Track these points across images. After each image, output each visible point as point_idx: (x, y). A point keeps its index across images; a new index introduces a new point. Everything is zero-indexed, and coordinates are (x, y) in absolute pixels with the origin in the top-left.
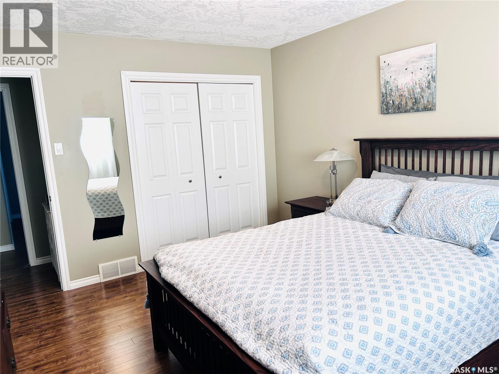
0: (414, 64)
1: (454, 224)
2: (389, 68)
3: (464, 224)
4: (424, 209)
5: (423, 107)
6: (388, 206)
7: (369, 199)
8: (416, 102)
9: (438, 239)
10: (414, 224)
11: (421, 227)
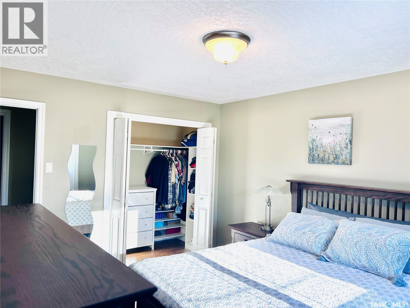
0: (336, 130)
1: (376, 258)
2: (316, 130)
3: (384, 259)
4: (351, 244)
5: (342, 162)
6: (319, 238)
7: (303, 231)
8: (336, 157)
9: (362, 269)
10: (342, 256)
11: (348, 258)
